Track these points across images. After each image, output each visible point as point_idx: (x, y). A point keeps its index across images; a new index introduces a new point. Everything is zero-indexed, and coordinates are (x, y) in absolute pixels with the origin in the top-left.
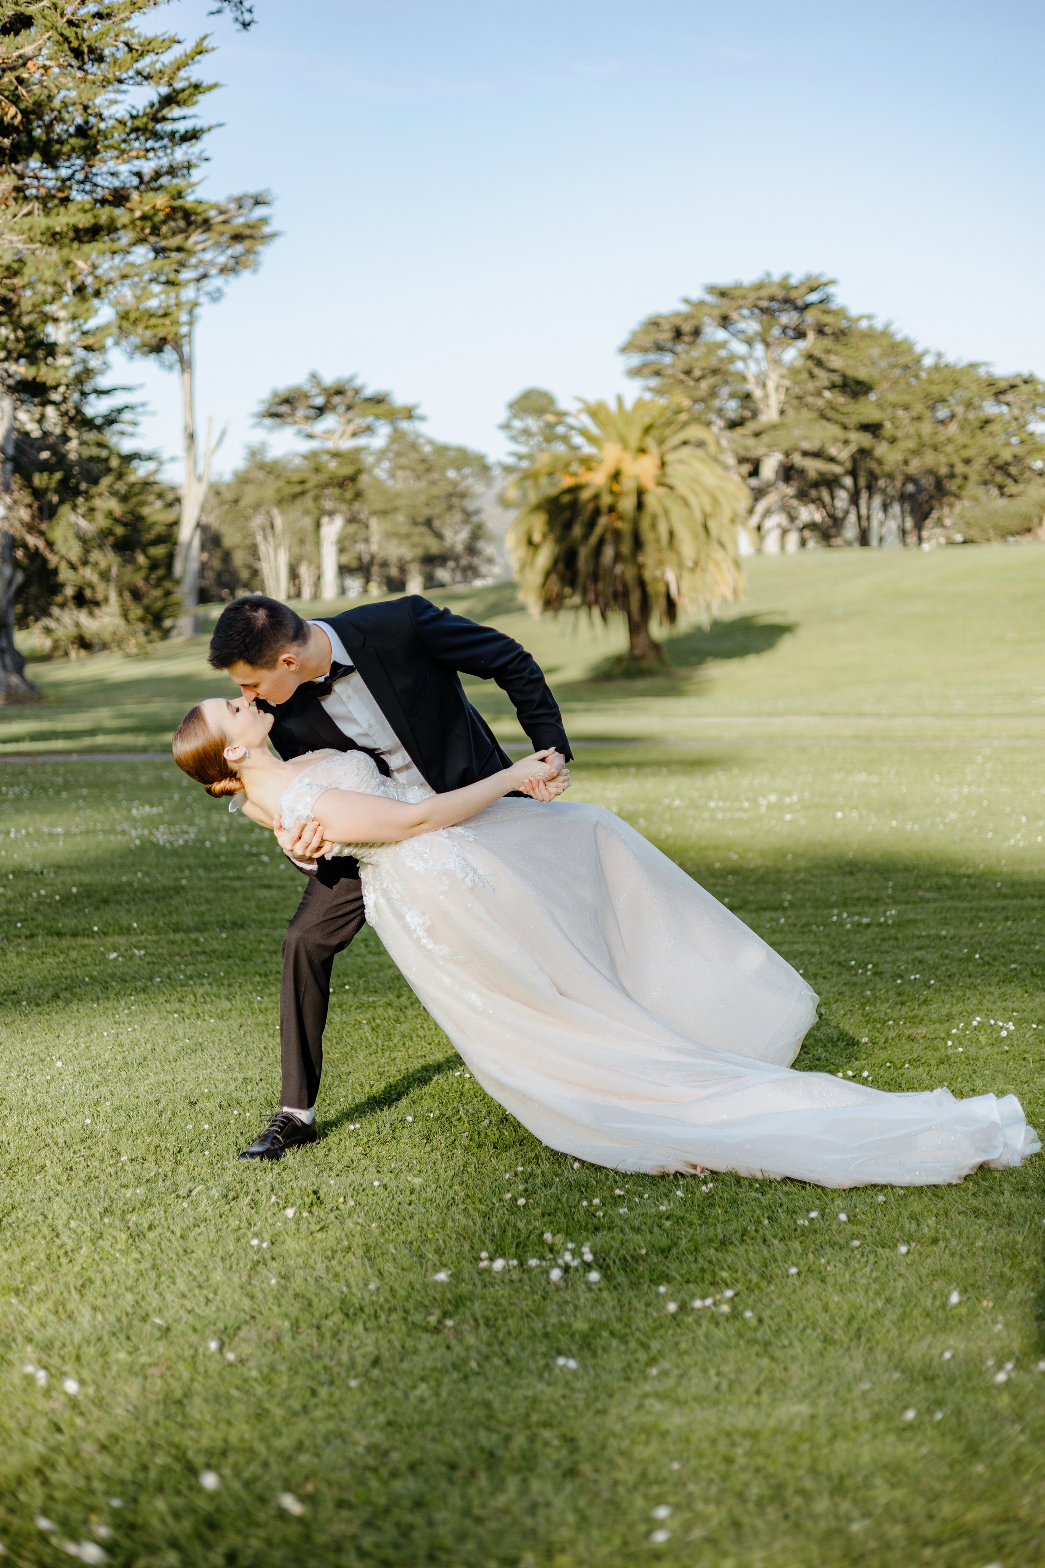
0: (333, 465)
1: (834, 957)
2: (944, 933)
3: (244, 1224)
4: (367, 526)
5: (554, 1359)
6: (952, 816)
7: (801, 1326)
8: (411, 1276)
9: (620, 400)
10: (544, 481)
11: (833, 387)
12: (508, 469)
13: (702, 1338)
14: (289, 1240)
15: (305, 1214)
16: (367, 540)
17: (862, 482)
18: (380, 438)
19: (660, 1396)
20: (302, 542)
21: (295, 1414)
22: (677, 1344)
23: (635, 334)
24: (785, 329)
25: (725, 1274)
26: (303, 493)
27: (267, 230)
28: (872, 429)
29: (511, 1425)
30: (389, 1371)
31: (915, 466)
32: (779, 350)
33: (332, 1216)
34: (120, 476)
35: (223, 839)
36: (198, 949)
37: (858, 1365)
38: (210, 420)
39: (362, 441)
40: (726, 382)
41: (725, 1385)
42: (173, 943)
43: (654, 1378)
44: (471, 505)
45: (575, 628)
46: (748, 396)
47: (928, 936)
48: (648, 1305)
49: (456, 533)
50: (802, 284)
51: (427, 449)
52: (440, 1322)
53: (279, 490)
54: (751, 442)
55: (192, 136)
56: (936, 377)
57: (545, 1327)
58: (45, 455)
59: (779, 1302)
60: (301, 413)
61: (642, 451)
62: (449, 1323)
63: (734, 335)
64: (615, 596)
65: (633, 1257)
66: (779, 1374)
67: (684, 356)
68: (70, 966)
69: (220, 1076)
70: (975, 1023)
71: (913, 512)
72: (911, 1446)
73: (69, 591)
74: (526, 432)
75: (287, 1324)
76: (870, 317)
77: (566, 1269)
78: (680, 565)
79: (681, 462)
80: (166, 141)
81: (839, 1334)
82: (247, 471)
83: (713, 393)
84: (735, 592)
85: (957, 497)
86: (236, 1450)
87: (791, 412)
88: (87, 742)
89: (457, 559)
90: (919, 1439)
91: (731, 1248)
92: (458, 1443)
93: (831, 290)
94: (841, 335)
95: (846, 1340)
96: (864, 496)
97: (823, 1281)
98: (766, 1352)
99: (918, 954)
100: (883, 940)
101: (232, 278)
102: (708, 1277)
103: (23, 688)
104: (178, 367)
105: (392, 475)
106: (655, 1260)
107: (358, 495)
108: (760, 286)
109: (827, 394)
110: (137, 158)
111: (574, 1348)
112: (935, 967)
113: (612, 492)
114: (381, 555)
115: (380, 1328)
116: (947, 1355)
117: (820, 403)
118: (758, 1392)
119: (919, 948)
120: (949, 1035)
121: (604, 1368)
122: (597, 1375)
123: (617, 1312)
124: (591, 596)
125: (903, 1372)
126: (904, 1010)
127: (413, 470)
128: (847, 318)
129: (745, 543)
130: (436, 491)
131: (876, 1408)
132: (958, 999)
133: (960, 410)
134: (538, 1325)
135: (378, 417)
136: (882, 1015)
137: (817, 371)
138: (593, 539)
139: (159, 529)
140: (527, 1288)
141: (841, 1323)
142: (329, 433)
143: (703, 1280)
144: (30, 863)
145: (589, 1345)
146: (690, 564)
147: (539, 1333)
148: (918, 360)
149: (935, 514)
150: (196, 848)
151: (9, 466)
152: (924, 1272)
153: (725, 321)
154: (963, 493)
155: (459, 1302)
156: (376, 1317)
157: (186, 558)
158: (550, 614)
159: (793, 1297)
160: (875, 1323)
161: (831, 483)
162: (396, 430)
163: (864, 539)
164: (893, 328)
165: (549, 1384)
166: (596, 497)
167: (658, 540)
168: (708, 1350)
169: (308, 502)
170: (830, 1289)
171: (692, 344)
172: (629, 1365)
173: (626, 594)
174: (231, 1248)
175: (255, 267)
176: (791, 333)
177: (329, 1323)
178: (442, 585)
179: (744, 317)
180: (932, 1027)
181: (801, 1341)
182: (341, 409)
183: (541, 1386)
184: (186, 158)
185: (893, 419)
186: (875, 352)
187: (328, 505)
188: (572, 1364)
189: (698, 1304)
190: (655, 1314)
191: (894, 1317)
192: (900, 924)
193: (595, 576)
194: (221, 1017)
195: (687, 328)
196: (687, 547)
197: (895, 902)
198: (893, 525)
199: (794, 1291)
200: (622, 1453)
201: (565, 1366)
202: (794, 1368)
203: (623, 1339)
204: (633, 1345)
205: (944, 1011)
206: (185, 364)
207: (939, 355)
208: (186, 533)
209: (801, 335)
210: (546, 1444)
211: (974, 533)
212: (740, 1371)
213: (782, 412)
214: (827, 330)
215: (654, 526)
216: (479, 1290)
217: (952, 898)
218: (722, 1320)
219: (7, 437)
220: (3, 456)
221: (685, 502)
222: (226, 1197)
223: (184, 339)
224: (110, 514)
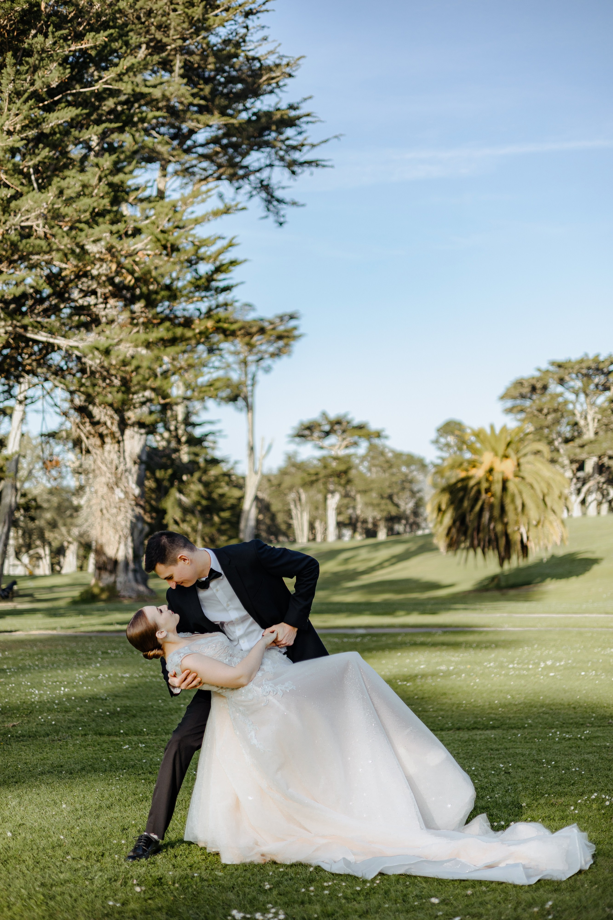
0: (334, 464)
1: (536, 757)
3: (112, 894)
4: (354, 499)
9: (492, 427)
10: (448, 474)
12: (436, 466)
14: (132, 903)
16: (354, 508)
18: (363, 448)
20: (317, 508)
23: (508, 390)
24: (597, 385)
26: (317, 480)
27: (296, 333)
32: (594, 398)
33: (162, 891)
34: (205, 471)
38: (263, 439)
39: (351, 451)
40: (564, 416)
42: (163, 740)
44: (415, 488)
45: (466, 559)
46: (576, 424)
47: (599, 746)
49: (406, 504)
50: (606, 360)
51: (390, 455)
53: (303, 479)
54: (578, 450)
55: (227, 289)
58: (164, 460)
60: (316, 434)
61: (506, 457)
63: (567, 389)
64: (490, 542)
65: (309, 918)
67: (537, 402)
68: (100, 753)
70: (593, 797)
74: (448, 445)
78: (529, 523)
79: (528, 463)
80: (213, 292)
82: (286, 468)
83: (555, 422)
84: (562, 540)
87: (601, 433)
89: (407, 519)
99: (586, 756)
101: (276, 359)
103: (147, 592)
104: (245, 409)
105: (370, 470)
107: (349, 481)
108: (582, 361)
110: (198, 301)
113: (487, 480)
114: (362, 516)
120: (575, 803)
124: (476, 542)
126: (559, 788)
127: (381, 467)
129: (576, 510)
130: (394, 479)
132: (593, 783)
135: (360, 437)
136: (544, 791)
138: (477, 508)
139: (232, 501)
142: (332, 446)
146: (534, 523)
151: (143, 467)
153: (561, 381)
157: (247, 520)
158: (450, 553)
162: (371, 444)
166: (479, 483)
167: (516, 509)
169: (320, 485)
171: (543, 394)
173: (497, 539)
175: (289, 354)
176: (601, 388)
178: (398, 534)
179: (572, 379)
180: (569, 799)
182: (339, 432)
184: (225, 301)
187: (331, 487)
192: (588, 738)
193: (478, 530)
195: (539, 385)
196: (533, 513)
197: (592, 726)
205: (581, 790)
206: (249, 407)
208: (248, 504)
209: (607, 388)
213: (596, 433)
215: (513, 501)
219: (143, 450)
220: (140, 461)
221: (532, 487)
222: (111, 879)
223: (249, 394)
224: (199, 493)
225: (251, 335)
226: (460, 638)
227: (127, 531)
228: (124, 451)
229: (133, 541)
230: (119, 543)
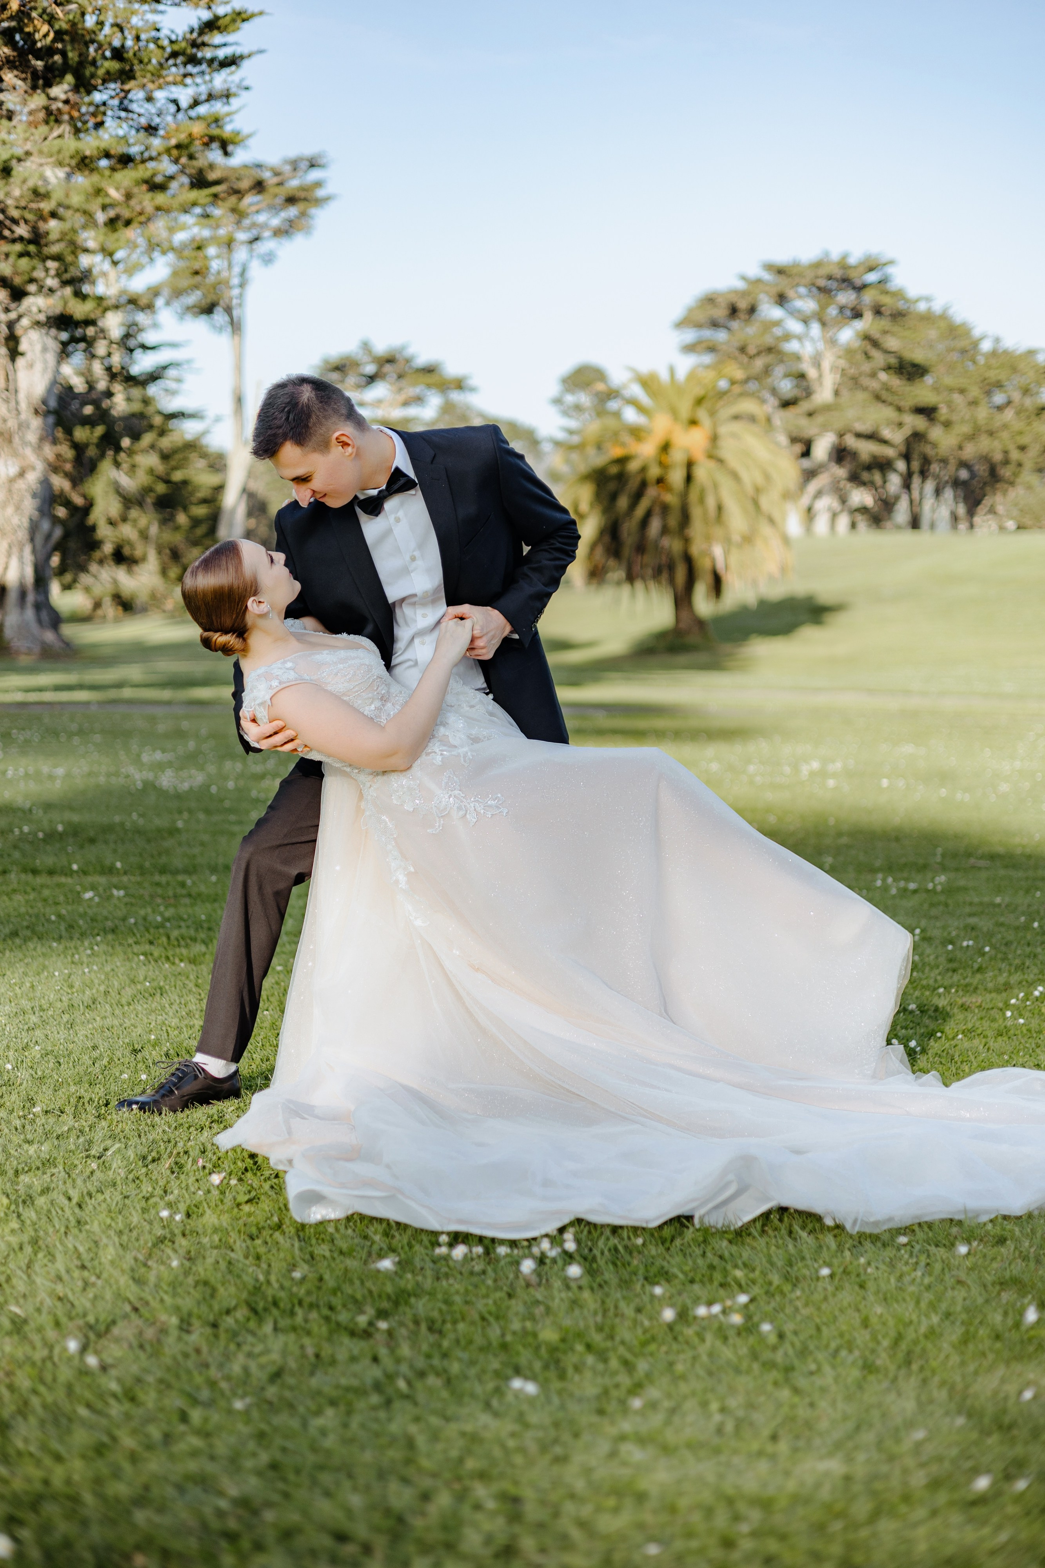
2: (998, 900)
3: (159, 1191)
5: (507, 1379)
6: (1004, 787)
7: (833, 1345)
8: (350, 1263)
9: (672, 371)
10: (591, 451)
11: (888, 368)
12: (557, 444)
13: (704, 1358)
14: (208, 1212)
15: (233, 1182)
17: (916, 465)
18: (432, 407)
19: (642, 1441)
21: (149, 1447)
22: (671, 1364)
23: (690, 310)
24: (842, 309)
25: (739, 1274)
27: (320, 193)
28: (927, 412)
29: (435, 1475)
30: (291, 1388)
31: (970, 452)
32: (835, 330)
33: (266, 1186)
34: (162, 434)
35: (231, 785)
36: (184, 892)
37: (910, 1405)
39: (412, 411)
40: (782, 361)
41: (729, 1427)
42: (158, 884)
43: (636, 1412)
45: (617, 604)
46: (802, 376)
47: (981, 904)
48: (639, 1310)
50: (861, 264)
52: (371, 1324)
54: (804, 422)
55: (231, 62)
56: (993, 362)
57: (503, 1335)
58: (88, 410)
59: (805, 1312)
60: (351, 381)
61: (693, 422)
62: (383, 1325)
63: (790, 313)
64: (661, 569)
65: (626, 1247)
66: (803, 1412)
67: (738, 333)
68: (40, 905)
69: (174, 1022)
70: (1037, 993)
71: (966, 499)
72: (986, 1531)
73: (108, 548)
74: (578, 408)
75: (174, 1321)
76: (928, 299)
77: (541, 1260)
78: (727, 542)
79: (734, 435)
80: (204, 67)
81: (882, 1359)
83: (767, 371)
84: (783, 569)
85: (1012, 484)
86: (54, 1497)
87: (845, 393)
88: (112, 694)
90: (995, 1519)
91: (748, 1240)
92: (356, 1501)
93: (890, 270)
94: (898, 316)
95: (892, 1368)
96: (916, 481)
97: (862, 1286)
98: (787, 1380)
99: (972, 921)
100: (932, 905)
101: (284, 240)
102: (718, 1277)
103: (58, 645)
104: (229, 329)
106: (653, 1252)
108: (817, 265)
109: (883, 376)
110: (175, 84)
111: (538, 1366)
112: (990, 935)
113: (660, 464)
115: (294, 1329)
116: (1028, 1395)
117: (874, 385)
118: (774, 1438)
119: (971, 915)
120: (1007, 1006)
121: (571, 1395)
122: (563, 1407)
123: (599, 1318)
124: (636, 570)
125: (970, 1416)
126: (956, 978)
128: (906, 300)
129: (794, 525)
131: (934, 1468)
132: (1017, 968)
133: (1016, 396)
134: (494, 1332)
135: (429, 386)
136: (931, 982)
137: (875, 353)
138: (640, 511)
139: (204, 491)
140: (490, 1282)
141: (886, 1343)
142: (379, 402)
143: (711, 1280)
144: (20, 801)
145: (557, 1362)
146: (738, 539)
147: (495, 1343)
148: (976, 344)
149: (987, 502)
150: (201, 794)
151: (51, 420)
152: (989, 1278)
153: (781, 299)
154: (1018, 480)
155: (400, 1298)
156: (292, 1313)
157: (231, 525)
158: (593, 587)
159: (824, 1306)
160: (929, 1346)
161: (883, 466)
162: (447, 401)
163: (915, 523)
164: (951, 312)
165: (496, 1414)
166: (644, 469)
167: (705, 513)
168: (710, 1373)
170: (871, 1298)
171: (747, 321)
172: (606, 1392)
173: (671, 568)
174: (135, 1219)
175: (308, 230)
176: (848, 313)
177: (229, 1321)
179: (800, 297)
180: (988, 996)
181: (834, 1367)
182: (392, 377)
183: (485, 1418)
184: (226, 86)
185: (950, 404)
186: (933, 334)
188: (531, 1388)
189: (702, 1311)
190: (647, 1323)
191: (954, 1338)
192: (950, 890)
193: (641, 548)
194: (193, 961)
195: (743, 305)
196: (736, 522)
197: (944, 868)
198: (944, 512)
199: (825, 1299)
200: (583, 1524)
201: (521, 1390)
202: (823, 1404)
203: (603, 1357)
204: (614, 1363)
205: (1001, 979)
206: (236, 326)
207: (997, 340)
208: (231, 498)
209: (857, 314)
210: (478, 1507)
211: (1027, 521)
212: (751, 1406)
213: (837, 393)
214: (886, 311)
215: (702, 500)
216: (428, 1284)
217: (1006, 867)
218: (731, 1333)
219: (49, 390)
220: (43, 410)
221: (735, 476)
222: (144, 1158)
223: (235, 302)
224: (151, 471)
225: (238, 193)
226: (641, 723)
227: (23, 535)
228: (16, 391)
229: (34, 551)
230: (9, 555)
